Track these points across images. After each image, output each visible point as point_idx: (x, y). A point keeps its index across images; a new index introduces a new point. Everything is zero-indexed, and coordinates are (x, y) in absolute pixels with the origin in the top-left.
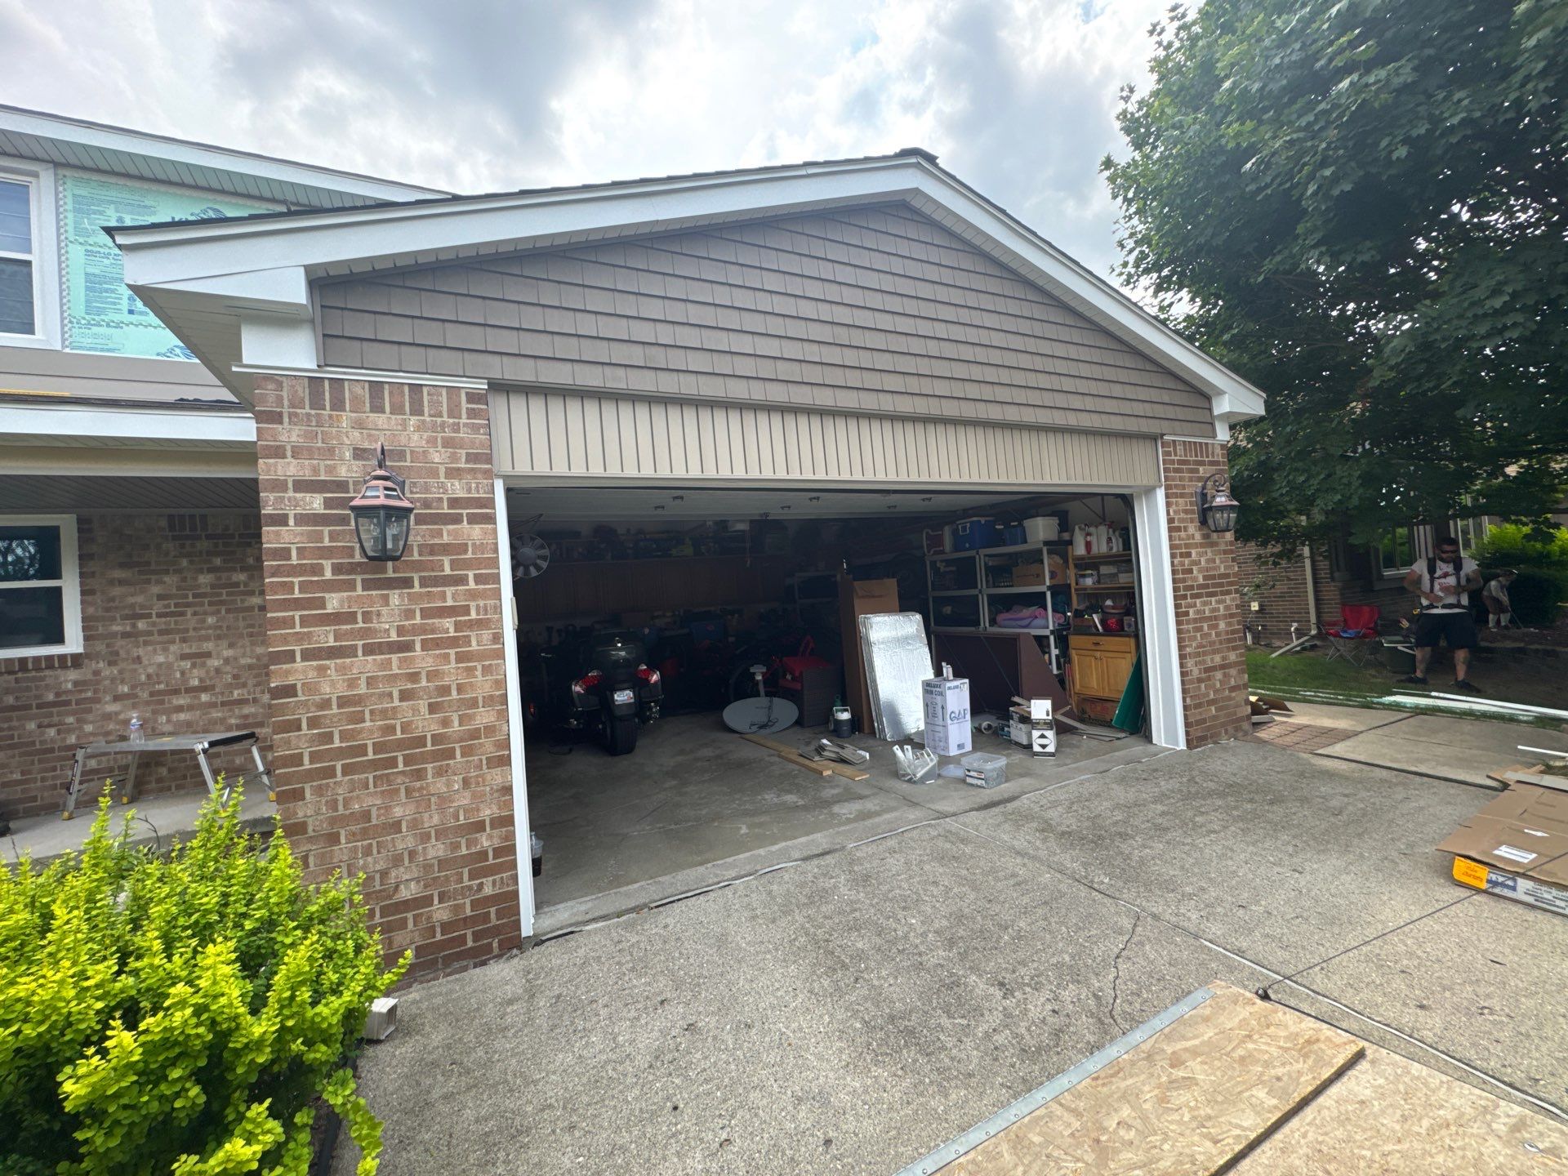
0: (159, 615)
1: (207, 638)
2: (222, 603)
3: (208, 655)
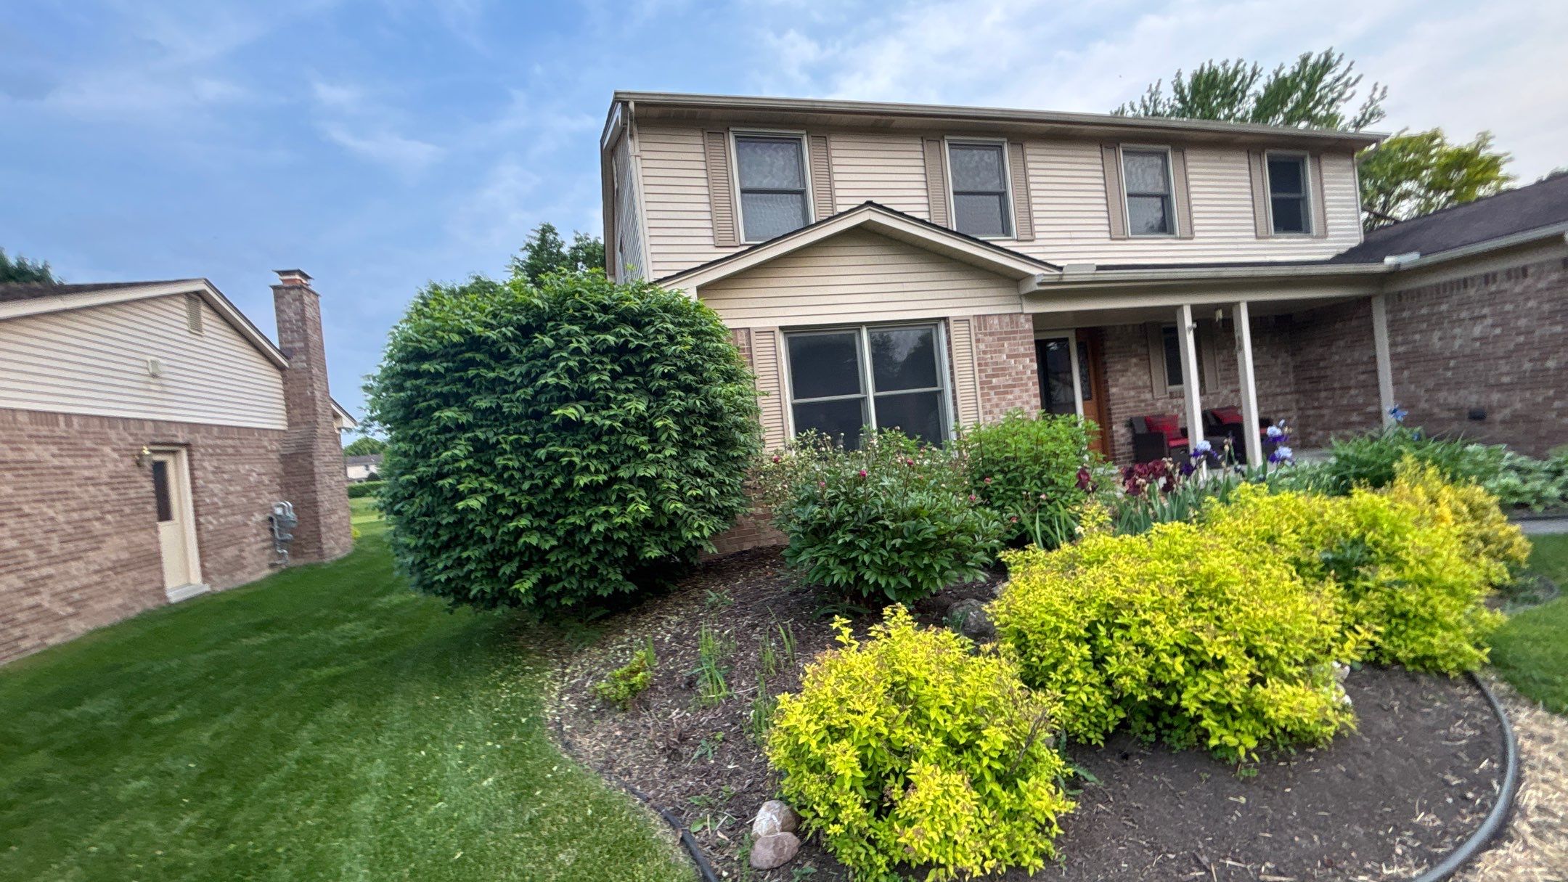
0: (1224, 370)
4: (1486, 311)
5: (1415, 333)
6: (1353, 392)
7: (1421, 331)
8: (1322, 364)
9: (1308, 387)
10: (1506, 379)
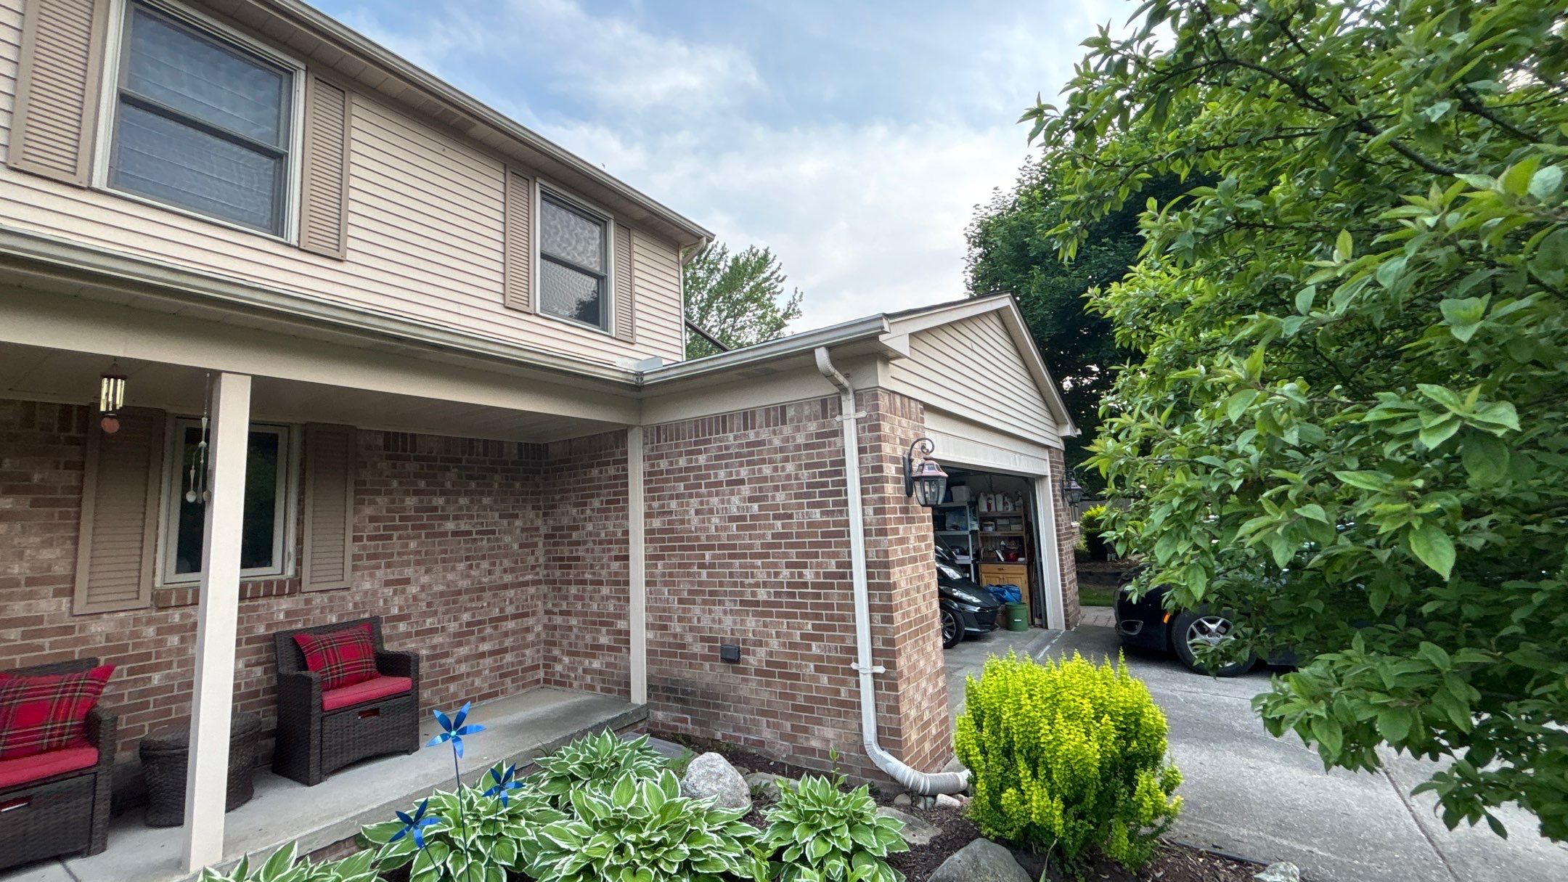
0: (370, 538)
1: (408, 564)
2: (423, 527)
3: (407, 581)
4: (744, 473)
5: (671, 497)
6: (605, 590)
7: (678, 496)
8: (575, 535)
9: (558, 573)
10: (762, 595)
